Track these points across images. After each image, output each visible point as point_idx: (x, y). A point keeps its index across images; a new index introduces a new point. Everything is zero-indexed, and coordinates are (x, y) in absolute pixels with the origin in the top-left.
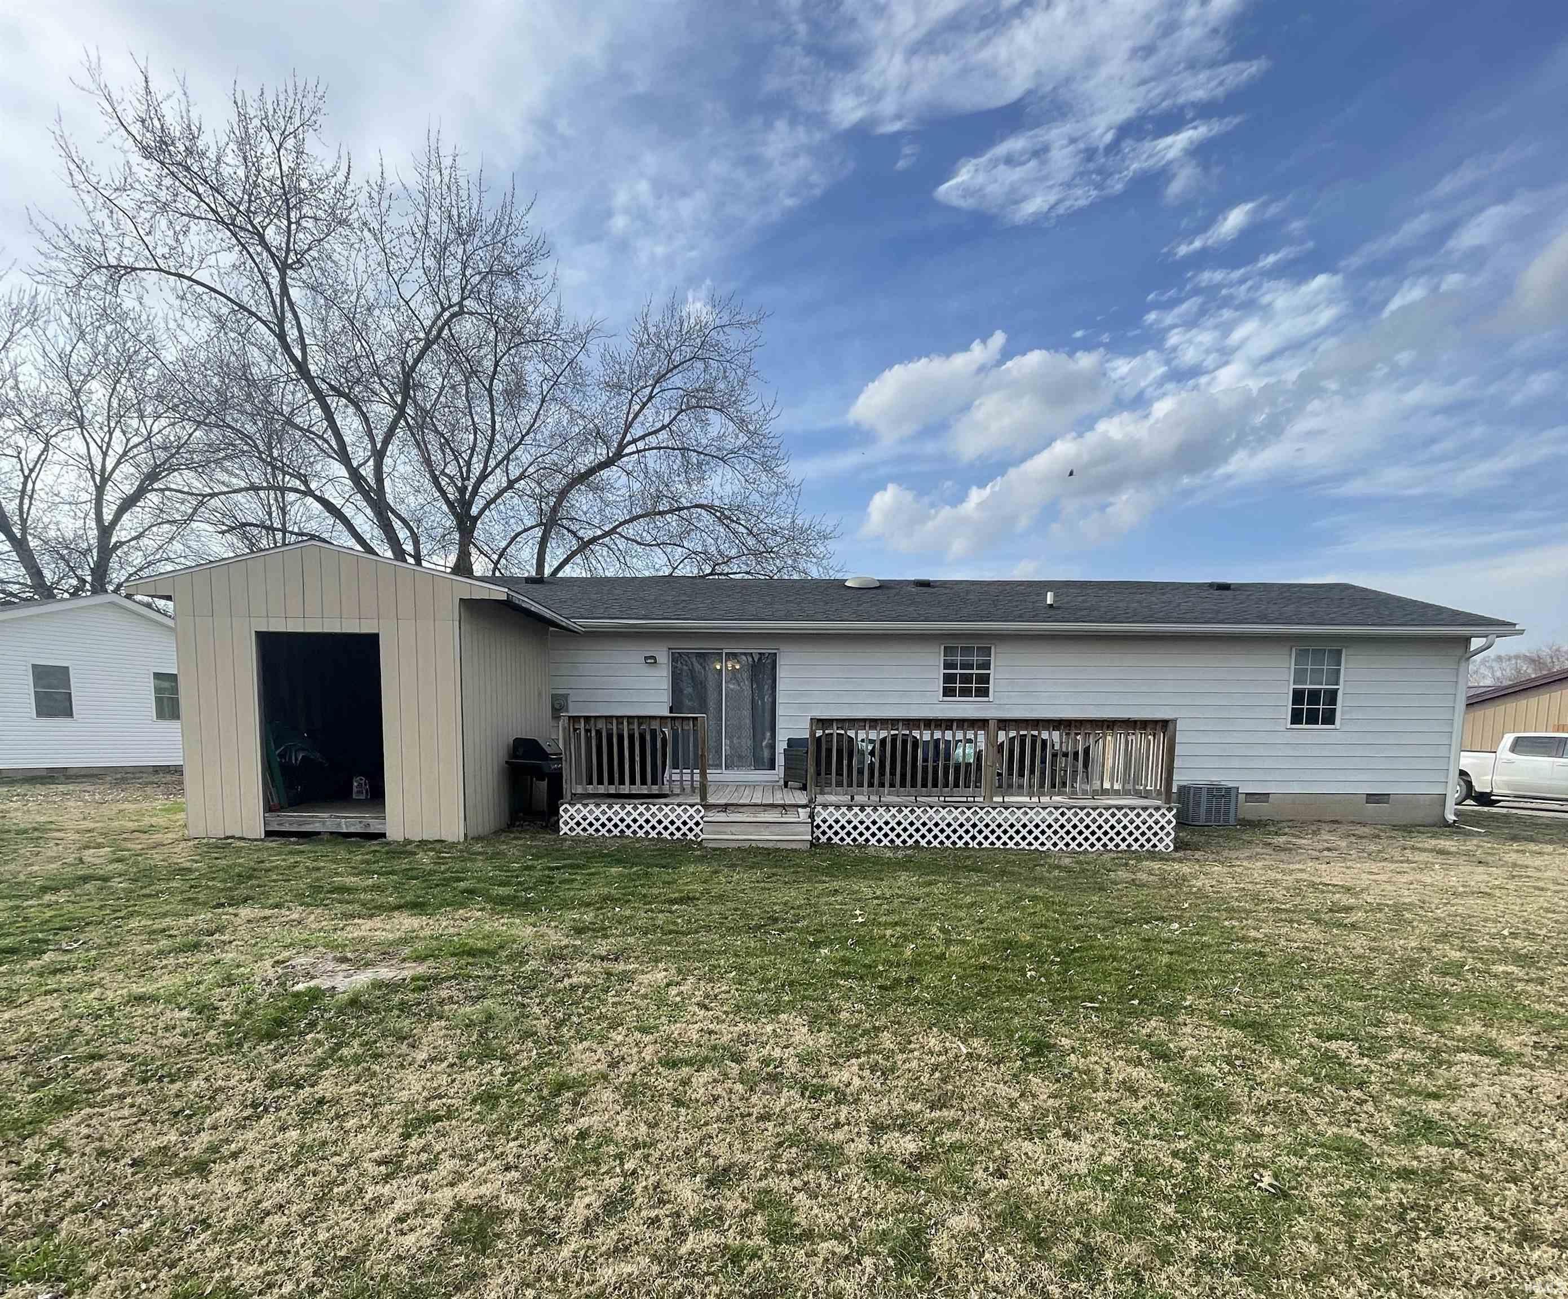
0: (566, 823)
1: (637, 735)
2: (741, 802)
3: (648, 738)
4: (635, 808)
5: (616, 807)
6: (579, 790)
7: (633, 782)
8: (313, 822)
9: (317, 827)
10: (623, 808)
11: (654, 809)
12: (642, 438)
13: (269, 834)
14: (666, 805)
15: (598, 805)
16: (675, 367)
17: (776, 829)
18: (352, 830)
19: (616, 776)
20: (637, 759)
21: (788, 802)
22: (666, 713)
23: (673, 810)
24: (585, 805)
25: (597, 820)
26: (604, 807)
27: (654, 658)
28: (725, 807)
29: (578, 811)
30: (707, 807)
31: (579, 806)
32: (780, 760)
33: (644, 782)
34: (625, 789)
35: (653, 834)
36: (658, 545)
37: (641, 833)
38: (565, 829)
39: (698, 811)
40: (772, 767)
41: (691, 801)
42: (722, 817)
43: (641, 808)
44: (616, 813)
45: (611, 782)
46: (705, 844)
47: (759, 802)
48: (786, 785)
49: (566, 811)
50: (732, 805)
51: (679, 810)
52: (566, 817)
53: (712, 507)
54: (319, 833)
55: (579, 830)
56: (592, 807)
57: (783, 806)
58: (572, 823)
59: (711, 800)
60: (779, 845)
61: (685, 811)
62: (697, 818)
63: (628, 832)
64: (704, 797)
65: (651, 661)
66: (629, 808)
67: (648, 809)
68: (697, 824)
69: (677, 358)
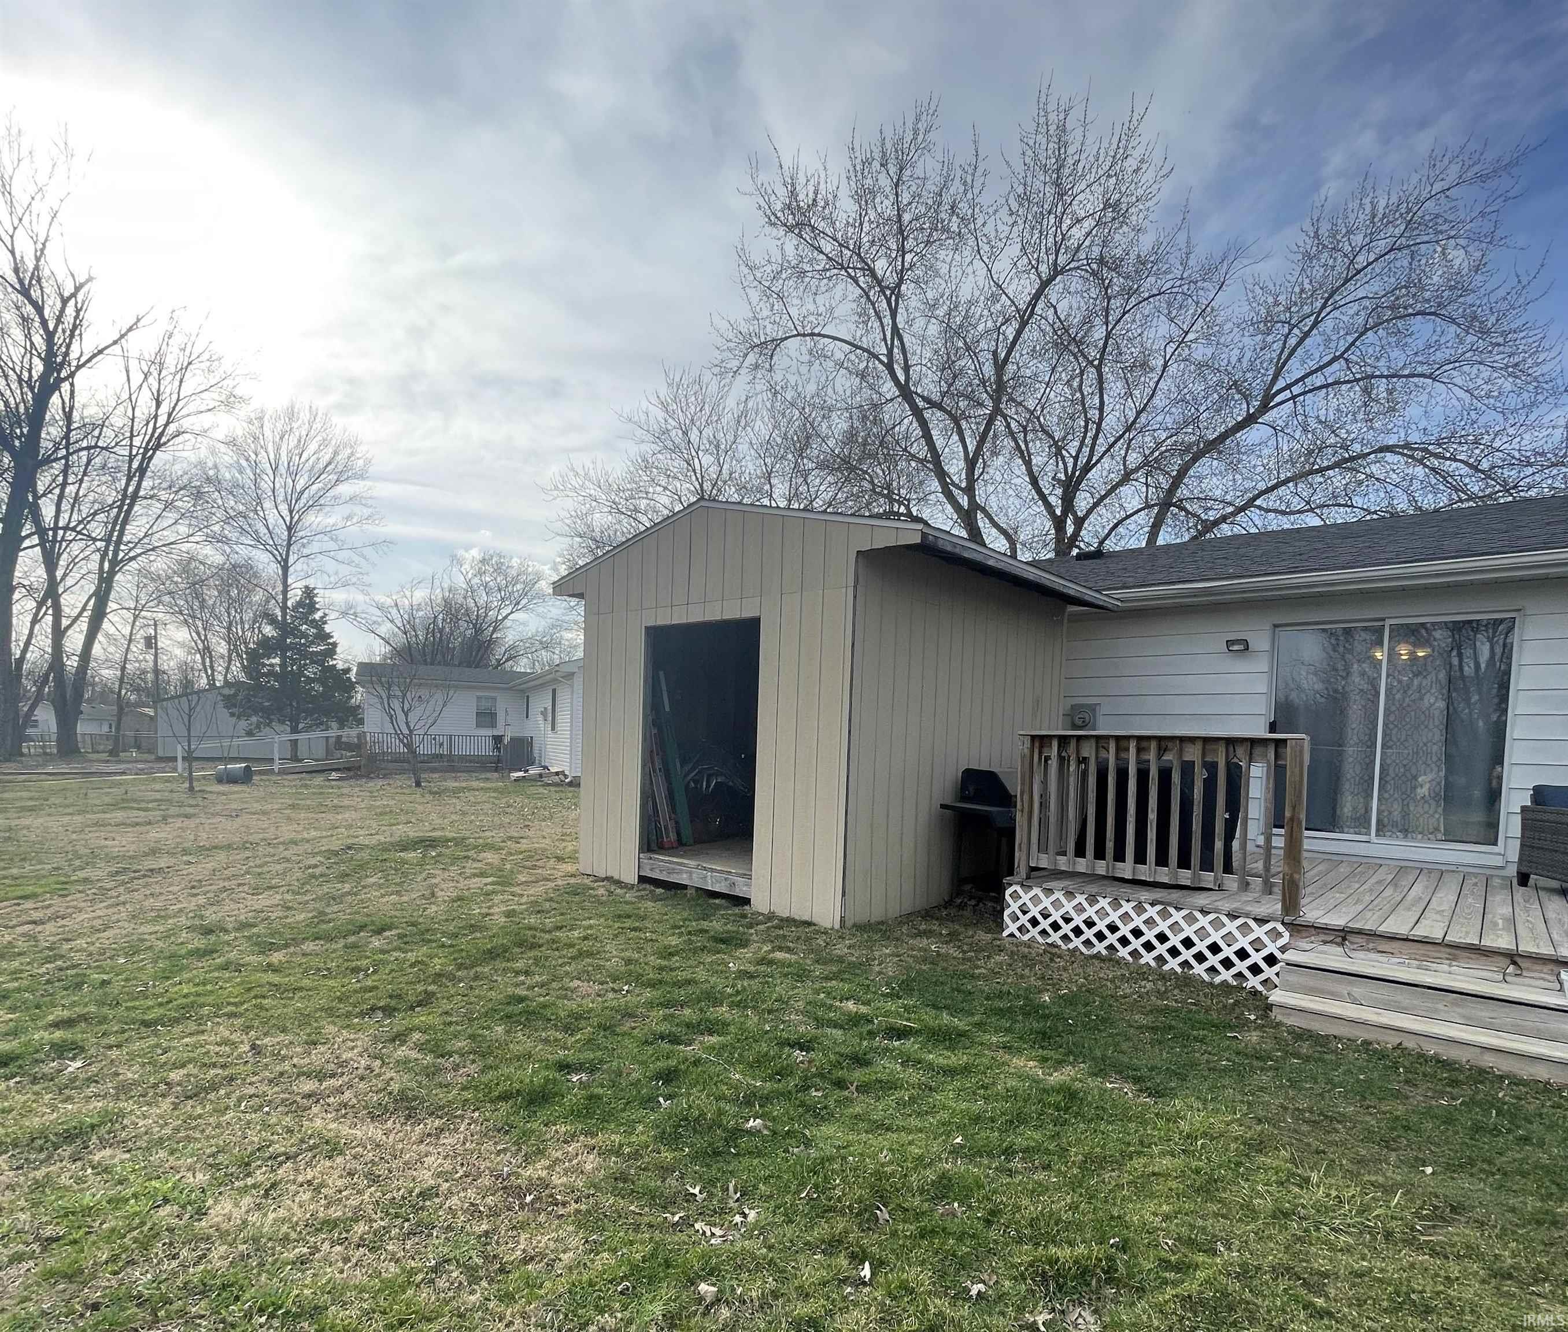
0: (1015, 918)
1: (1154, 773)
2: (1386, 928)
3: (1176, 778)
4: (1140, 909)
5: (1103, 903)
6: (1044, 862)
7: (1140, 858)
8: (680, 872)
9: (683, 879)
10: (1116, 904)
11: (1177, 916)
12: (1302, 379)
13: (642, 879)
14: (1205, 912)
15: (1070, 895)
16: (1359, 272)
17: (1484, 1012)
18: (717, 888)
19: (1110, 845)
20: (1152, 816)
21: (1527, 946)
22: (1263, 733)
23: (1217, 924)
24: (1049, 892)
25: (1068, 920)
26: (1081, 899)
27: (1245, 643)
28: (1343, 936)
29: (1035, 900)
30: (1297, 929)
31: (1036, 891)
32: (1511, 826)
33: (1162, 860)
34: (1126, 869)
35: (1173, 964)
36: (1312, 510)
37: (1148, 958)
38: (1012, 928)
39: (1275, 935)
40: (1490, 834)
41: (1261, 910)
42: (1333, 957)
43: (1152, 912)
44: (1102, 913)
45: (1100, 854)
46: (1276, 1015)
47: (1437, 934)
48: (1523, 879)
49: (1015, 896)
50: (1360, 932)
51: (1231, 926)
52: (1014, 907)
53: (1407, 445)
54: (685, 887)
55: (1034, 932)
56: (1059, 895)
57: (1513, 958)
58: (1024, 920)
59: (1312, 912)
60: (1488, 1061)
61: (1244, 929)
62: (1271, 948)
63: (1123, 952)
64: (1291, 902)
65: (1240, 647)
66: (1127, 907)
67: (1165, 915)
68: (1271, 960)
69: (1361, 260)
